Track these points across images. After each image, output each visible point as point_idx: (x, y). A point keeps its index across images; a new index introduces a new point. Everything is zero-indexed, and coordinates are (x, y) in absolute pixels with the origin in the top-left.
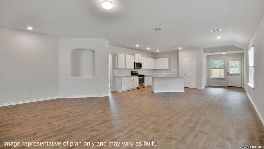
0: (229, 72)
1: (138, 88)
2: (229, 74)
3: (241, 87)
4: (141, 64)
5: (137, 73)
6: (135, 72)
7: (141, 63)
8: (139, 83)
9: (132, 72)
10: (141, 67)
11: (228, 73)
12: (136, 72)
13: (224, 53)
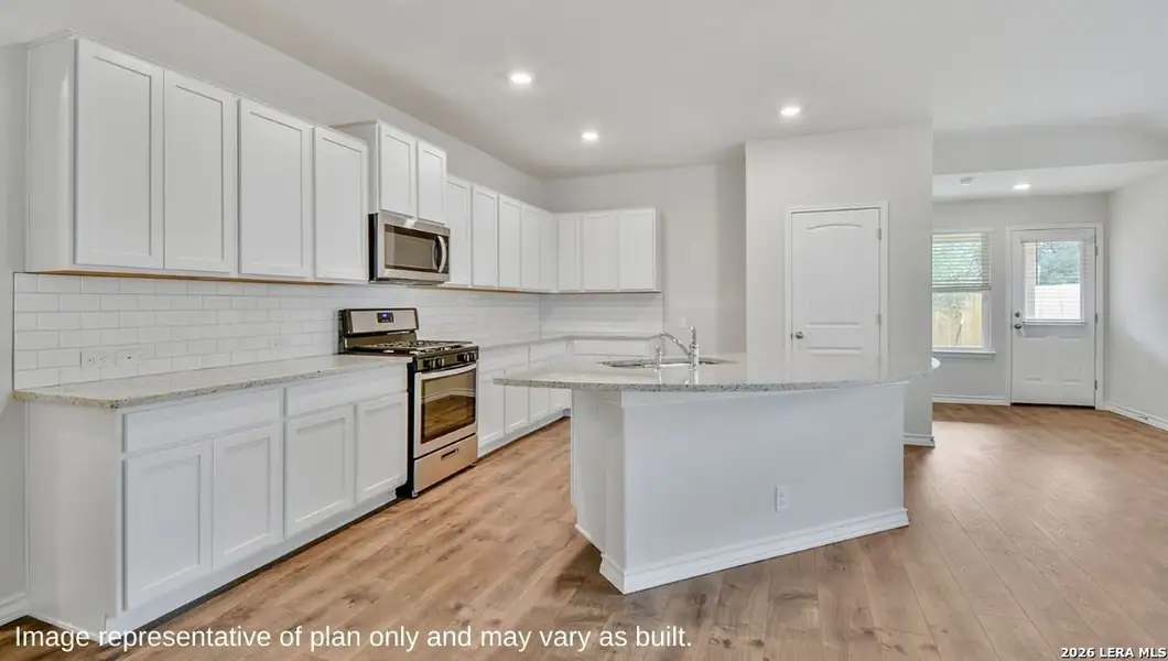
0: (1017, 315)
1: (405, 492)
2: (1018, 327)
3: (1093, 408)
4: (446, 239)
5: (401, 323)
6: (381, 319)
7: (440, 226)
8: (424, 439)
9: (344, 316)
10: (446, 271)
11: (1017, 321)
12: (389, 318)
13: (1022, 187)
